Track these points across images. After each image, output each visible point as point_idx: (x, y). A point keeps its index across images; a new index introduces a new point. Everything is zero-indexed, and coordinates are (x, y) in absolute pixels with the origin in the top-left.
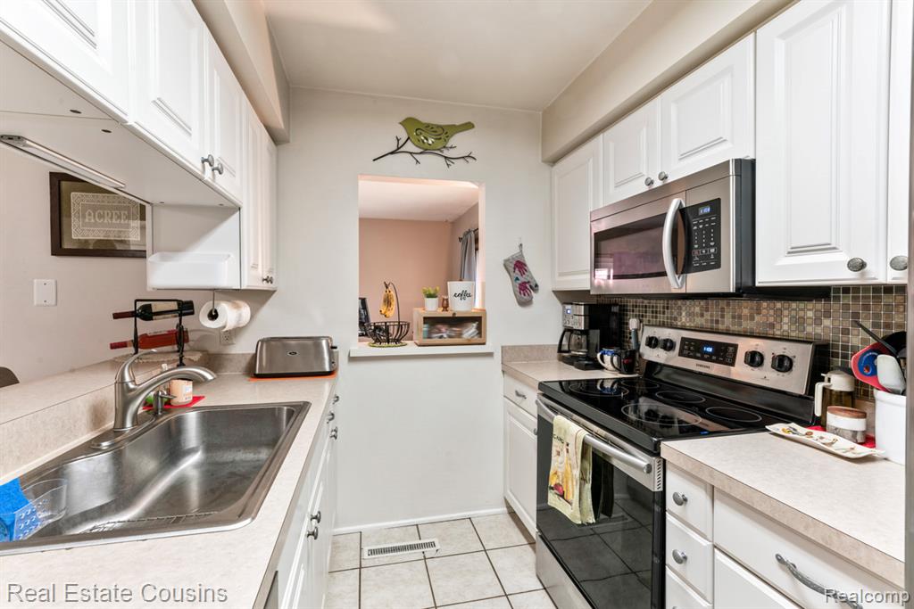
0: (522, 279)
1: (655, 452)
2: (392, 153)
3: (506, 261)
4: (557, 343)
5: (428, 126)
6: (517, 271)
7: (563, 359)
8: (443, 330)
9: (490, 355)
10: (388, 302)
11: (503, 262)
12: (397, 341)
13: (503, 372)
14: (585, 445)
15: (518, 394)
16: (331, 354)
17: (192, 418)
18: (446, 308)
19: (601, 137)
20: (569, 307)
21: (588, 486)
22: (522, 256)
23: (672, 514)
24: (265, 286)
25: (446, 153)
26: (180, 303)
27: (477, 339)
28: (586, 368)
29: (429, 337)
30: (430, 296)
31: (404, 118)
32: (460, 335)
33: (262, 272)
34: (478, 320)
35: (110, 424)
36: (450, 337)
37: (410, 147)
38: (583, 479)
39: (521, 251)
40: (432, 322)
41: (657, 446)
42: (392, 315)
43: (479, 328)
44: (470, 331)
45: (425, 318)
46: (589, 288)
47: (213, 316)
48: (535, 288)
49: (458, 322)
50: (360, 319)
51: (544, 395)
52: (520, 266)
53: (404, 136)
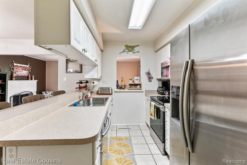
0: (149, 76)
1: (163, 105)
2: (123, 52)
3: (146, 73)
4: (157, 90)
5: (130, 46)
6: (148, 75)
7: (158, 93)
8: (133, 87)
9: (143, 92)
10: (122, 81)
11: (145, 73)
12: (124, 89)
13: (146, 95)
14: (155, 106)
15: (148, 99)
16: (111, 91)
17: (91, 99)
18: (133, 82)
19: (163, 48)
20: (159, 82)
21: (156, 113)
22: (149, 71)
23: (166, 115)
24: (100, 78)
25: (133, 51)
26: (86, 81)
27: (140, 89)
28: (162, 95)
29: (130, 88)
30: (130, 80)
31: (125, 45)
32: (136, 88)
33: (100, 76)
34: (140, 85)
35: (81, 98)
36: (134, 88)
37: (126, 51)
38: (155, 112)
39: (149, 70)
40: (131, 85)
41: (164, 104)
42: (123, 84)
43: (140, 86)
44: (139, 87)
45: (129, 84)
46: (161, 78)
47: (93, 83)
48: (152, 78)
49: (136, 85)
50: (117, 85)
51: (151, 99)
52: (149, 74)
53: (125, 48)
